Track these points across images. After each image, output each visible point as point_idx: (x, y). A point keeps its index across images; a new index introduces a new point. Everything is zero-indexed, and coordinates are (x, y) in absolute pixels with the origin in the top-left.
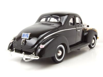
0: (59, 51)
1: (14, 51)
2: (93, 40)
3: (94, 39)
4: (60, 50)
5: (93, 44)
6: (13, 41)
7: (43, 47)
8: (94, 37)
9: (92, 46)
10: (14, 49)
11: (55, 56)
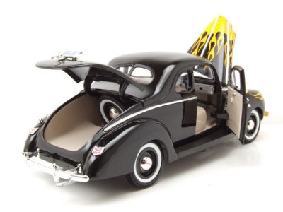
0: (145, 159)
1: (38, 156)
2: (252, 123)
3: (254, 118)
4: (147, 156)
5: (251, 133)
6: (37, 129)
7: (100, 153)
8: (255, 112)
9: (249, 138)
10: (38, 150)
11: (133, 173)
